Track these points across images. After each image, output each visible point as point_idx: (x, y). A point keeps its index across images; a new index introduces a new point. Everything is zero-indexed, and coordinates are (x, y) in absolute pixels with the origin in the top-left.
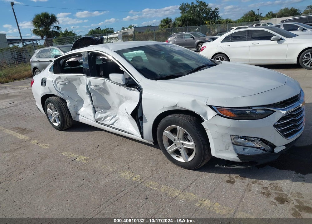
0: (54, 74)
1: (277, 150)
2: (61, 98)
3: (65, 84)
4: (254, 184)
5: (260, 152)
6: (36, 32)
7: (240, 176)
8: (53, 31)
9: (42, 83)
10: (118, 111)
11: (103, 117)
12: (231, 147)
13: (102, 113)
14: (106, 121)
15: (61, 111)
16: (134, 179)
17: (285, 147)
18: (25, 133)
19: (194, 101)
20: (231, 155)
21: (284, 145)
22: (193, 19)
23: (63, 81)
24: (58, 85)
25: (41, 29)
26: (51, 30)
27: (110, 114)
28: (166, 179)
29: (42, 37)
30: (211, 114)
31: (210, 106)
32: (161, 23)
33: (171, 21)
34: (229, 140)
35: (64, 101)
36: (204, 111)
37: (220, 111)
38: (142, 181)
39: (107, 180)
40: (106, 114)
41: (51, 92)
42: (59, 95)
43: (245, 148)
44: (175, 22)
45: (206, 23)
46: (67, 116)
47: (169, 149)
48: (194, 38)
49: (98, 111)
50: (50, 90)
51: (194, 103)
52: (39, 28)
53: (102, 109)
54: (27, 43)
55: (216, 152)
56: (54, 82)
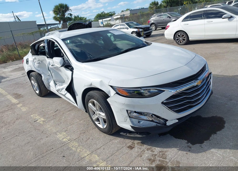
0: (32, 55)
1: (168, 124)
2: (38, 73)
3: (39, 63)
4: (147, 150)
5: (154, 124)
6: (55, 18)
7: (141, 143)
8: (67, 17)
9: (27, 62)
11: (60, 89)
12: (128, 119)
13: (60, 85)
14: (62, 92)
15: (38, 83)
16: (64, 140)
17: (177, 121)
18: (18, 98)
19: (101, 82)
21: (177, 119)
23: (38, 61)
24: (35, 64)
25: (58, 16)
26: (66, 17)
28: (86, 141)
29: (60, 22)
31: (111, 86)
32: (150, 5)
33: (158, 3)
34: (126, 114)
35: (40, 75)
36: (108, 90)
38: (69, 141)
39: (47, 139)
40: (62, 86)
42: (36, 71)
43: (139, 120)
46: (43, 87)
47: (94, 118)
48: (170, 18)
49: (57, 84)
50: (31, 68)
52: (57, 15)
53: (60, 82)
54: (52, 27)
55: (119, 122)
56: (33, 61)
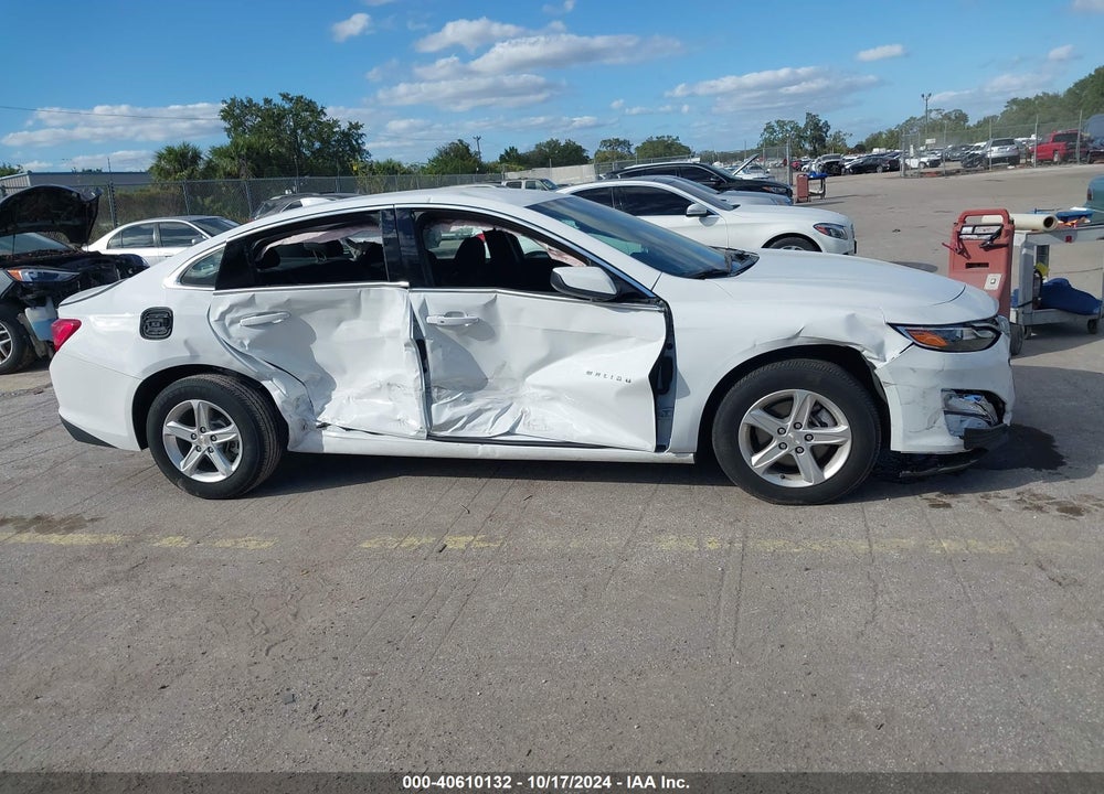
0: (217, 288)
3: (265, 325)
9: (146, 326)
10: (518, 390)
11: (461, 417)
12: (942, 419)
13: (456, 403)
14: (474, 426)
19: (851, 318)
20: (940, 441)
22: (278, 156)
23: (261, 315)
24: (236, 329)
27: (488, 403)
30: (896, 343)
31: (894, 326)
32: (160, 161)
33: (196, 156)
34: (937, 402)
35: (254, 387)
36: (878, 341)
37: (919, 335)
40: (471, 405)
41: (198, 356)
42: (238, 365)
44: (211, 161)
45: (355, 168)
47: (758, 462)
49: (439, 398)
50: (190, 349)
51: (851, 321)
53: (456, 389)
55: (906, 437)
56: (214, 318)
